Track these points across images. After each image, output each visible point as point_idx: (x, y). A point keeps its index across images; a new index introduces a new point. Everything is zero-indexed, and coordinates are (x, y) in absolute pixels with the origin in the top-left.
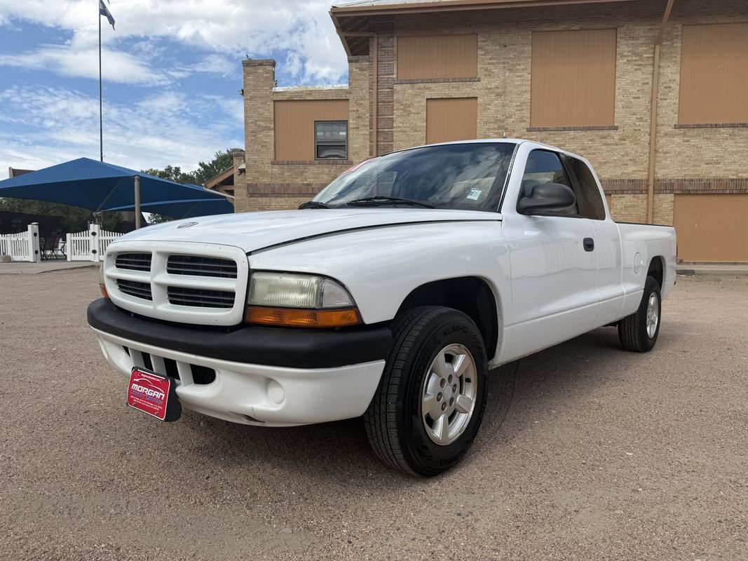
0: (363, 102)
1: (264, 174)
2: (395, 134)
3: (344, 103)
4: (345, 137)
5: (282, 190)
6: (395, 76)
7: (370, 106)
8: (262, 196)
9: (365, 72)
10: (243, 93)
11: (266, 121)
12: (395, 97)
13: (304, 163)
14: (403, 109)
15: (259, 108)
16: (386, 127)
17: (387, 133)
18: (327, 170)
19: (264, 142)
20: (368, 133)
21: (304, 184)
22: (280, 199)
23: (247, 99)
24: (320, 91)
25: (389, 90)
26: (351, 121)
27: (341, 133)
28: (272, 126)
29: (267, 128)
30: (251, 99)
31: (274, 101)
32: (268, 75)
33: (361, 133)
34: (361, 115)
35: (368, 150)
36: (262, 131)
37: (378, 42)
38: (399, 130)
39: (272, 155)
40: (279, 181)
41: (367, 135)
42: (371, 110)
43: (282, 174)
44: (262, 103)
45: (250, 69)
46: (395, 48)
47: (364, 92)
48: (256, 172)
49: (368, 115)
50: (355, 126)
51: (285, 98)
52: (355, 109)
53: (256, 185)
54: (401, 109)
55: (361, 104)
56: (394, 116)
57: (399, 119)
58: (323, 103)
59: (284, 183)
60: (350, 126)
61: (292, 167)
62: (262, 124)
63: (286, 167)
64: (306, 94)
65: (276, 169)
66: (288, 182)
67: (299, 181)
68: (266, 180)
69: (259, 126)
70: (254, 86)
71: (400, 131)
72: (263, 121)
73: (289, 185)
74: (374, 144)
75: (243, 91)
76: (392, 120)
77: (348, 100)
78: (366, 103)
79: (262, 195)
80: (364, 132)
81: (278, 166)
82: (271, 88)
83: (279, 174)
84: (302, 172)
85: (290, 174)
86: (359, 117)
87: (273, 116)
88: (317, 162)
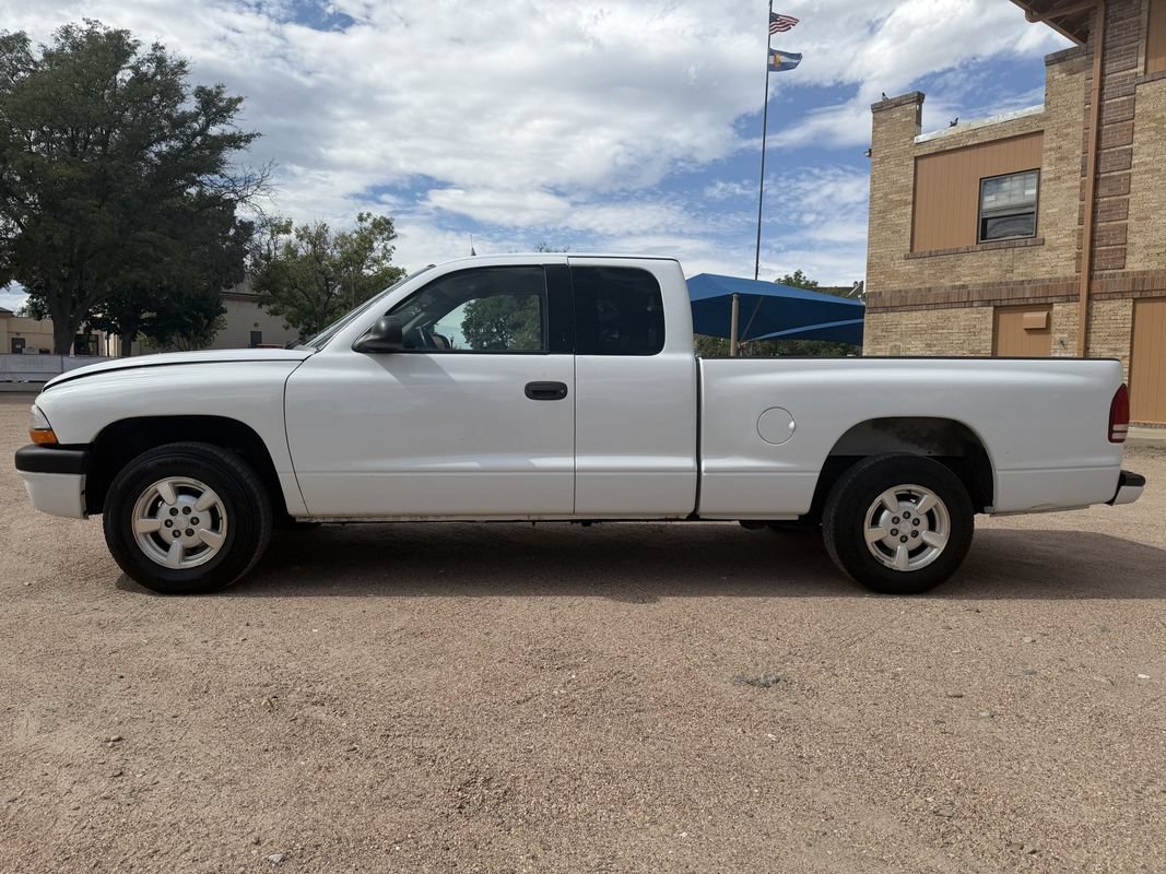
0: (1070, 130)
1: (892, 275)
2: (1134, 178)
3: (1035, 139)
4: (1034, 199)
5: (918, 298)
6: (1141, 68)
7: (1084, 134)
8: (887, 312)
9: (1077, 76)
10: (870, 155)
11: (901, 191)
12: (1139, 109)
13: (957, 252)
14: (1155, 129)
15: (893, 173)
16: (1115, 168)
17: (1117, 180)
18: (995, 258)
19: (896, 225)
20: (1078, 183)
21: (954, 287)
22: (914, 314)
23: (875, 163)
24: (992, 127)
25: (1125, 98)
26: (1045, 168)
27: (1028, 192)
28: (910, 198)
29: (903, 203)
30: (882, 161)
31: (916, 158)
32: (909, 119)
33: (1064, 185)
34: (1066, 155)
35: (1076, 215)
36: (895, 208)
37: (1106, 15)
38: (1143, 169)
39: (908, 245)
40: (915, 285)
41: (1076, 187)
42: (1086, 142)
43: (921, 273)
44: (897, 165)
45: (882, 115)
46: (1144, 16)
47: (1074, 111)
48: (881, 273)
49: (1079, 152)
50: (1052, 176)
51: (933, 149)
52: (1054, 145)
53: (880, 293)
54: (1150, 129)
55: (1068, 134)
56: (1135, 145)
57: (1145, 149)
58: (997, 147)
59: (922, 287)
60: (1043, 177)
61: (937, 260)
62: (895, 197)
63: (927, 260)
64: (968, 137)
65: (911, 267)
66: (928, 286)
67: (946, 282)
68: (895, 285)
69: (891, 201)
70: (887, 140)
71: (1146, 172)
72: (897, 192)
73: (930, 289)
74: (1088, 203)
75: (870, 151)
76: (1131, 153)
77: (1042, 131)
78: (1078, 131)
79: (887, 309)
80: (1070, 184)
81: (915, 261)
82: (912, 138)
83: (916, 273)
84: (953, 267)
85: (932, 271)
86: (1061, 159)
87: (912, 183)
88: (979, 248)
